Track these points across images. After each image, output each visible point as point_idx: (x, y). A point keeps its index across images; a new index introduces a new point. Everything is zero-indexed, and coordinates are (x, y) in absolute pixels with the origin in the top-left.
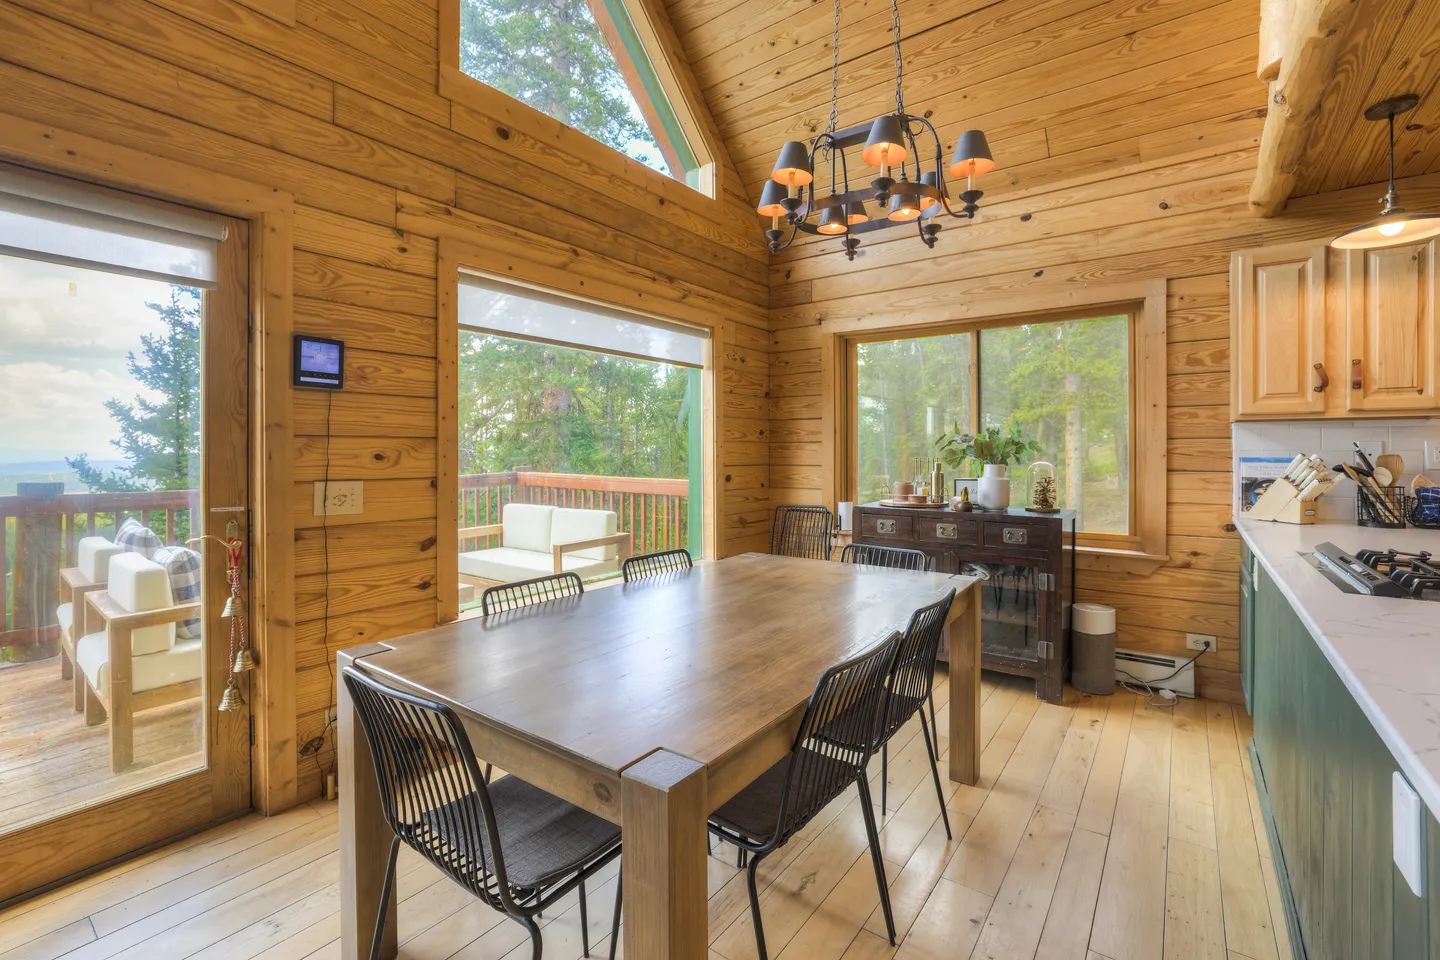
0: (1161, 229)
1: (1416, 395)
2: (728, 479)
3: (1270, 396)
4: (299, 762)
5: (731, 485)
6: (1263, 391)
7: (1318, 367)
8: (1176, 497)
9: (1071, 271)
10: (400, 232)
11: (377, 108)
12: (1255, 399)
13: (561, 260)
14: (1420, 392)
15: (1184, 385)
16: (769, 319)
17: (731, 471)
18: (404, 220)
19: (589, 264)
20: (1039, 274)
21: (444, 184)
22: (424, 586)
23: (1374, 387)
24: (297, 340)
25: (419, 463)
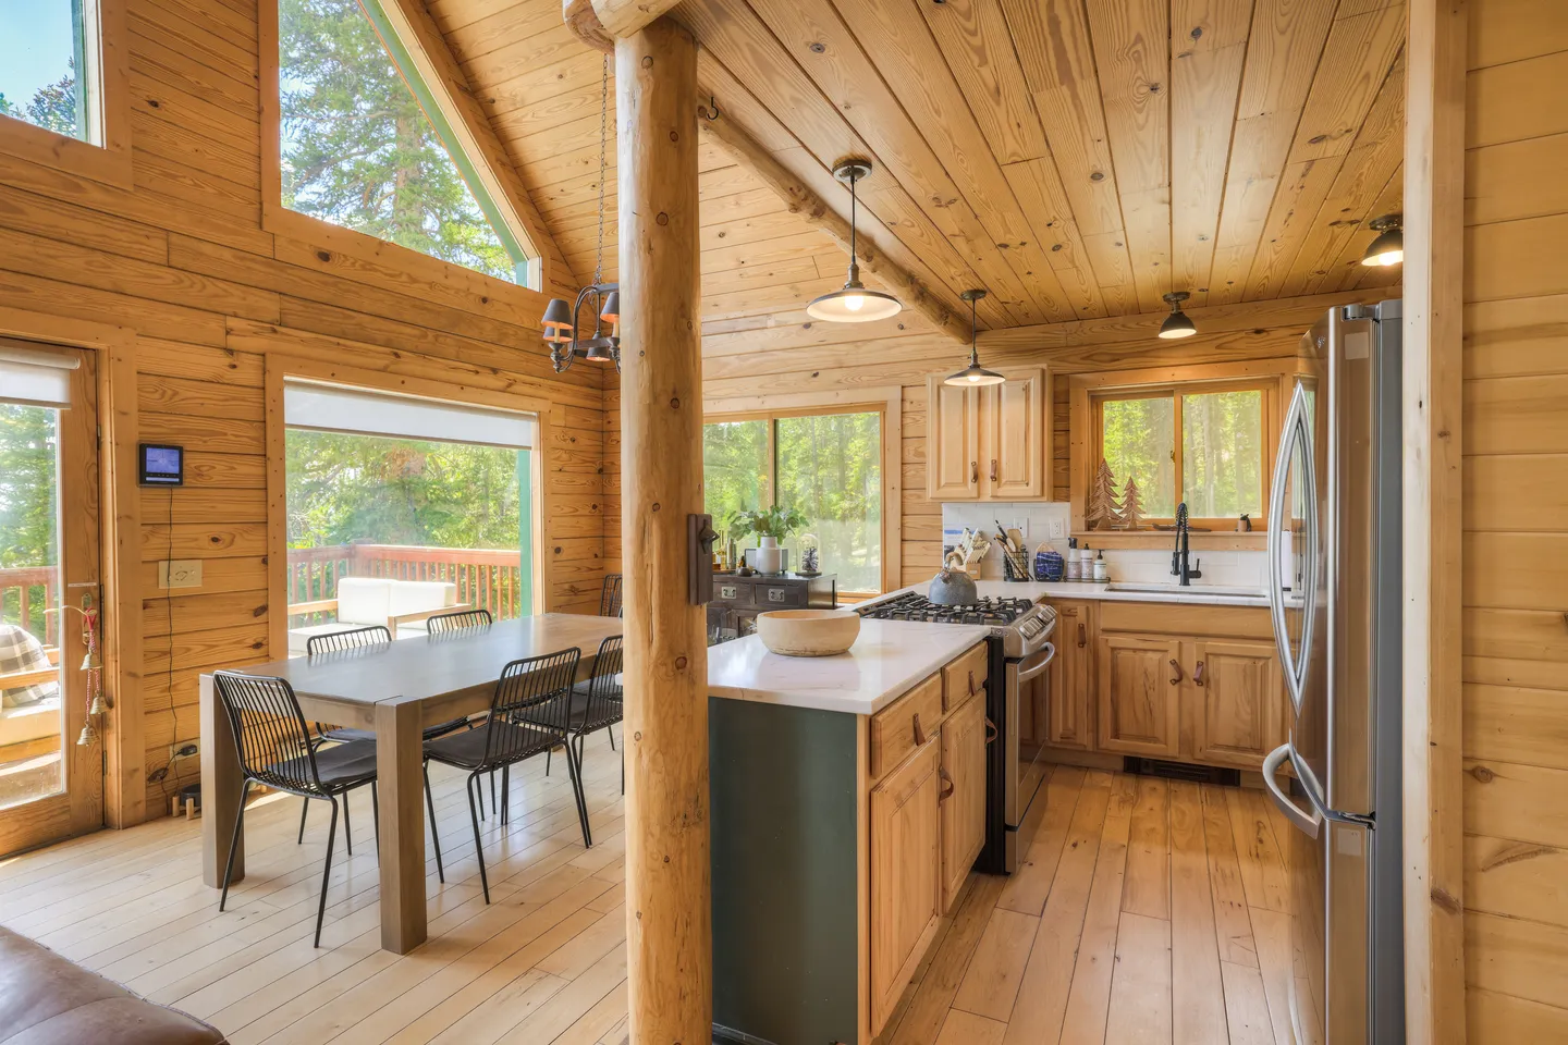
0: (899, 346)
1: (1025, 487)
2: (558, 550)
3: (947, 485)
4: (147, 787)
5: (561, 556)
6: (943, 483)
7: (974, 464)
8: (908, 562)
9: (838, 374)
10: (230, 352)
11: (207, 249)
12: (939, 487)
13: (381, 363)
14: (1027, 484)
15: (913, 472)
16: (602, 399)
17: (559, 544)
18: (233, 342)
19: (411, 364)
20: (815, 375)
21: (270, 306)
22: (257, 646)
23: (1003, 481)
24: (142, 449)
25: (251, 543)
